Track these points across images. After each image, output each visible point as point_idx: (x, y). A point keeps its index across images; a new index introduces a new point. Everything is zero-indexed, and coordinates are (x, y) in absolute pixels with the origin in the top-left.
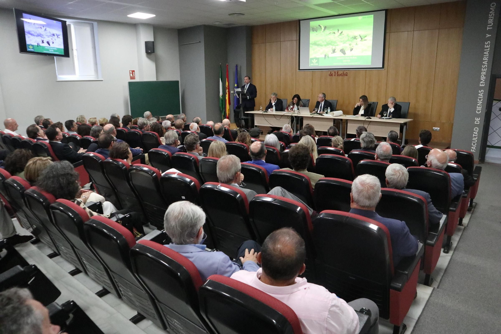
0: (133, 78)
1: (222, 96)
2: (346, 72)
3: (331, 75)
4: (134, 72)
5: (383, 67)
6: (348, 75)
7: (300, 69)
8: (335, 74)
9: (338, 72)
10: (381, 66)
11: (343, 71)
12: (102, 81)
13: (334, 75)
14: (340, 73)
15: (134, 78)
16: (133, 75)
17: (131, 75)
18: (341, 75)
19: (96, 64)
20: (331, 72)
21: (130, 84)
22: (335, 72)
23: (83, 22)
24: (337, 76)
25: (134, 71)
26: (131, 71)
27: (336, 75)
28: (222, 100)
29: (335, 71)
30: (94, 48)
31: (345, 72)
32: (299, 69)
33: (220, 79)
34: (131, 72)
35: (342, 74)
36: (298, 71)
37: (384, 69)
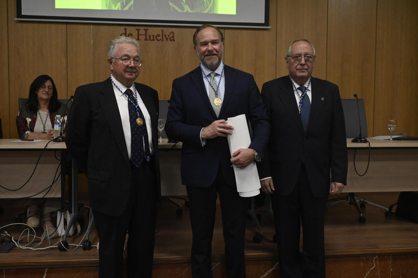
2: (173, 30)
5: (267, 23)
6: (175, 39)
7: (23, 14)
8: (139, 35)
9: (146, 30)
10: (262, 21)
11: (160, 29)
13: (135, 36)
18: (155, 38)
20: (125, 29)
22: (138, 30)
24: (146, 39)
27: (142, 37)
31: (167, 34)
32: (19, 14)
35: (159, 36)
36: (16, 19)
37: (270, 27)
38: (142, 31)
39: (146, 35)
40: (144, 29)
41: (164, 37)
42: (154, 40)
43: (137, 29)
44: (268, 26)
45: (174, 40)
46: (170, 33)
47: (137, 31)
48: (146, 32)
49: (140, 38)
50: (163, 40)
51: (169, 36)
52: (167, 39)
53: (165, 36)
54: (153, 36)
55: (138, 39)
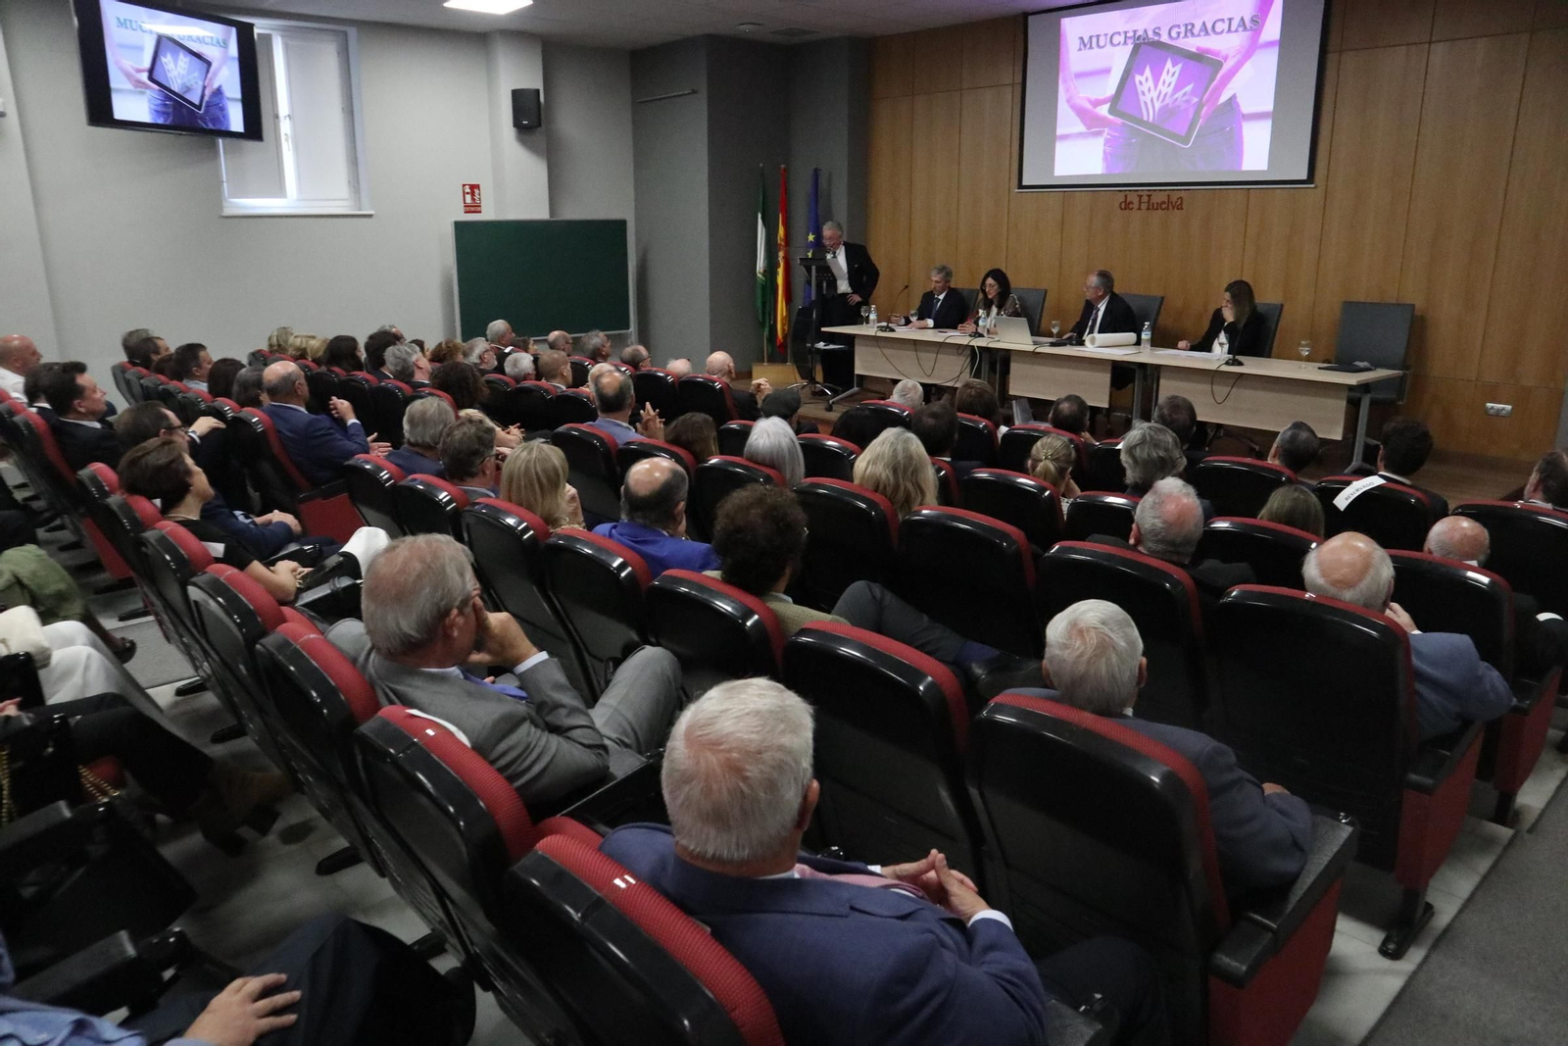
0: (472, 209)
1: (765, 271)
2: (1182, 194)
3: (1126, 205)
4: (476, 191)
5: (1311, 178)
6: (1184, 206)
7: (1024, 184)
8: (1140, 202)
9: (1149, 196)
10: (1304, 176)
11: (1167, 193)
12: (370, 216)
13: (1136, 205)
14: (1157, 198)
15: (479, 209)
16: (473, 199)
17: (468, 198)
18: (1159, 206)
19: (354, 161)
20: (1126, 196)
21: (460, 227)
22: (1140, 196)
23: (315, 29)
24: (1148, 209)
25: (478, 187)
26: (467, 187)
27: (1144, 206)
28: (764, 288)
29: (1140, 193)
30: (349, 111)
31: (1174, 199)
32: (1021, 186)
33: (760, 216)
34: (468, 190)
35: (1164, 203)
36: (1017, 190)
37: (1312, 186)
38: (1145, 199)
39: (1149, 204)
40: (1148, 197)
41: (1170, 204)
42: (1157, 209)
43: (1138, 195)
44: (1312, 183)
45: (1182, 209)
46: (1178, 199)
47: (1139, 198)
48: (1149, 200)
50: (1168, 210)
51: (1176, 204)
52: (1173, 208)
53: (1172, 204)
54: (1158, 205)
55: (1139, 209)
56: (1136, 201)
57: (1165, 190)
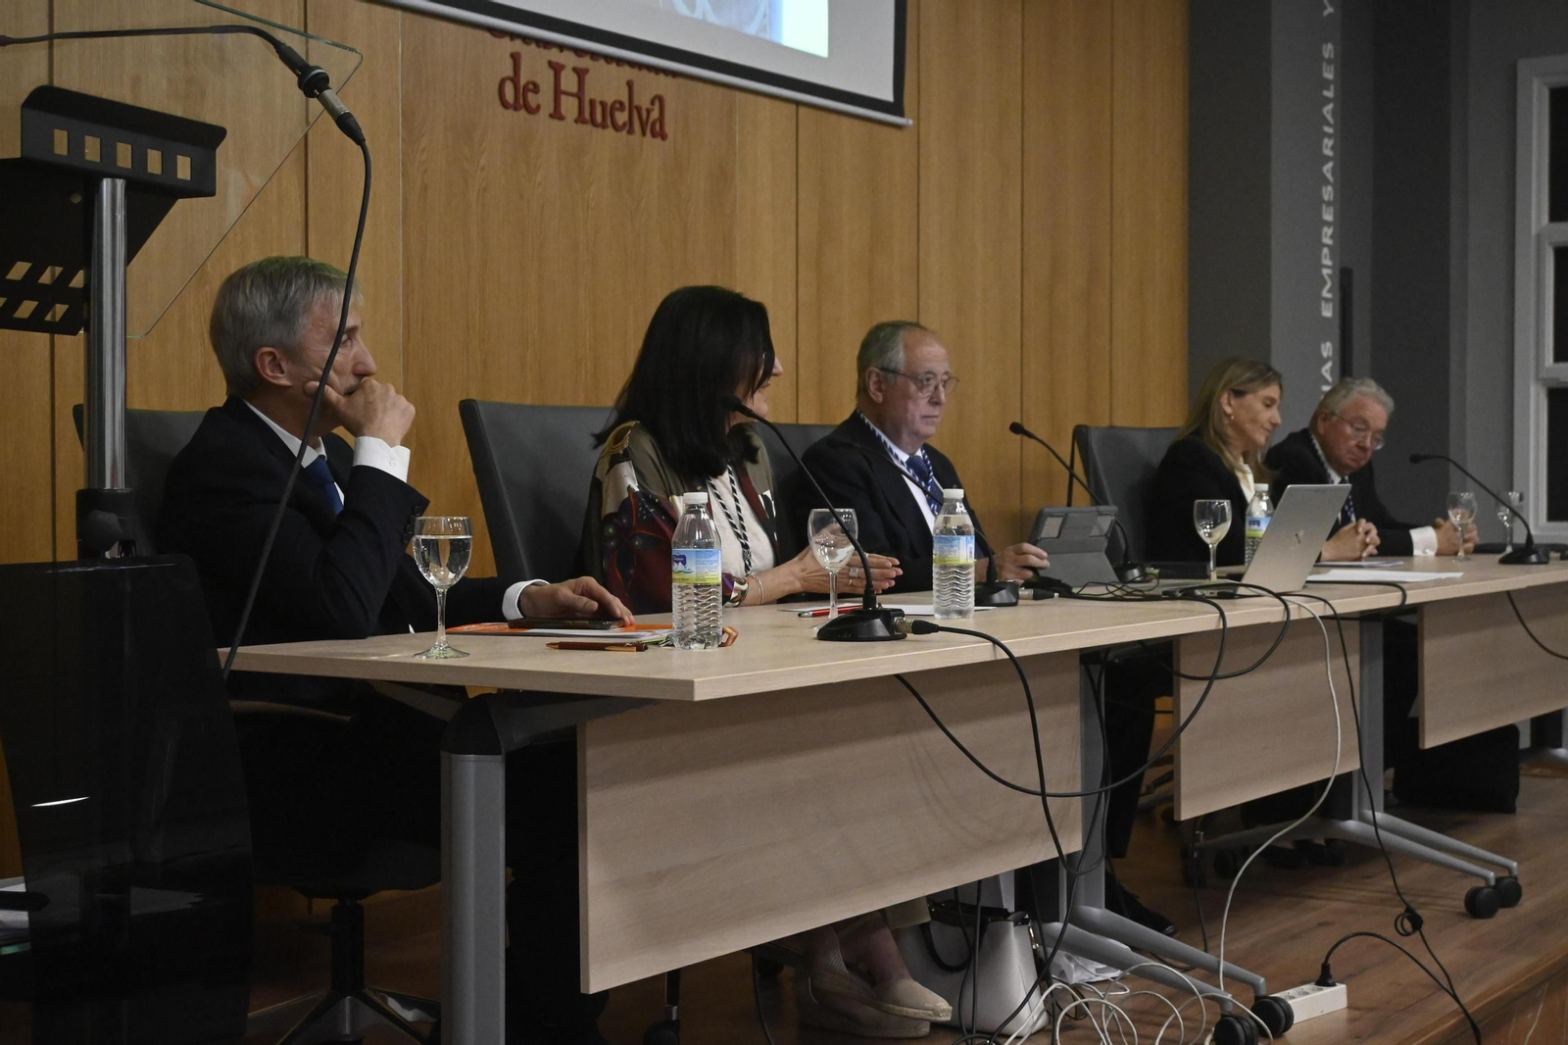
2: (658, 83)
3: (518, 96)
5: (898, 99)
6: (669, 129)
8: (558, 92)
9: (581, 73)
13: (545, 98)
14: (606, 85)
18: (610, 116)
20: (515, 58)
22: (557, 68)
24: (580, 120)
27: (569, 106)
29: (554, 52)
35: (620, 107)
37: (902, 120)
38: (569, 82)
39: (579, 95)
40: (575, 70)
41: (635, 113)
42: (604, 126)
43: (551, 64)
44: (901, 114)
45: (664, 137)
46: (652, 103)
47: (551, 73)
48: (581, 84)
49: (563, 110)
50: (631, 132)
51: (649, 112)
52: (644, 133)
53: (639, 110)
54: (603, 104)
55: (557, 115)
56: (546, 80)
57: (620, 61)
